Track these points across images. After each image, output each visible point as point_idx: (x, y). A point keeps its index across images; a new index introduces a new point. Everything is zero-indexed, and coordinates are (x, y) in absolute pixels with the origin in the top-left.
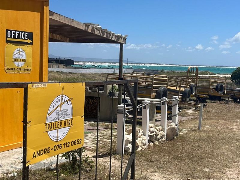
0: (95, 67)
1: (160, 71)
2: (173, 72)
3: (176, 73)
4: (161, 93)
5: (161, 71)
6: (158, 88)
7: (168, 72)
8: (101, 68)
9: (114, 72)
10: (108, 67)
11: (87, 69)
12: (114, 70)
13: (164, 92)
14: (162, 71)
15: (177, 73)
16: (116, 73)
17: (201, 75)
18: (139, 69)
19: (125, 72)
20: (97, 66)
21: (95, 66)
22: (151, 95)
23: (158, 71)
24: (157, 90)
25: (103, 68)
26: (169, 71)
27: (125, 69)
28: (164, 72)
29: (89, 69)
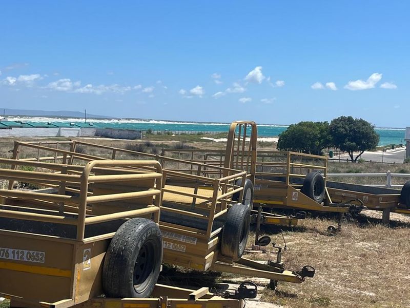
0: (22, 125)
1: (145, 132)
2: (168, 134)
3: (173, 135)
4: (130, 256)
5: (147, 133)
6: (114, 225)
7: (159, 134)
8: (33, 127)
9: (59, 135)
10: (47, 126)
11: (5, 129)
12: (59, 131)
13: (144, 246)
14: (149, 132)
15: (176, 135)
16: (62, 135)
17: (217, 138)
18: (107, 128)
19: (80, 133)
20: (24, 124)
21: (22, 123)
22: (72, 269)
23: (141, 132)
24: (109, 241)
25: (36, 127)
26: (160, 132)
27: (79, 129)
28: (152, 134)
29: (10, 128)
